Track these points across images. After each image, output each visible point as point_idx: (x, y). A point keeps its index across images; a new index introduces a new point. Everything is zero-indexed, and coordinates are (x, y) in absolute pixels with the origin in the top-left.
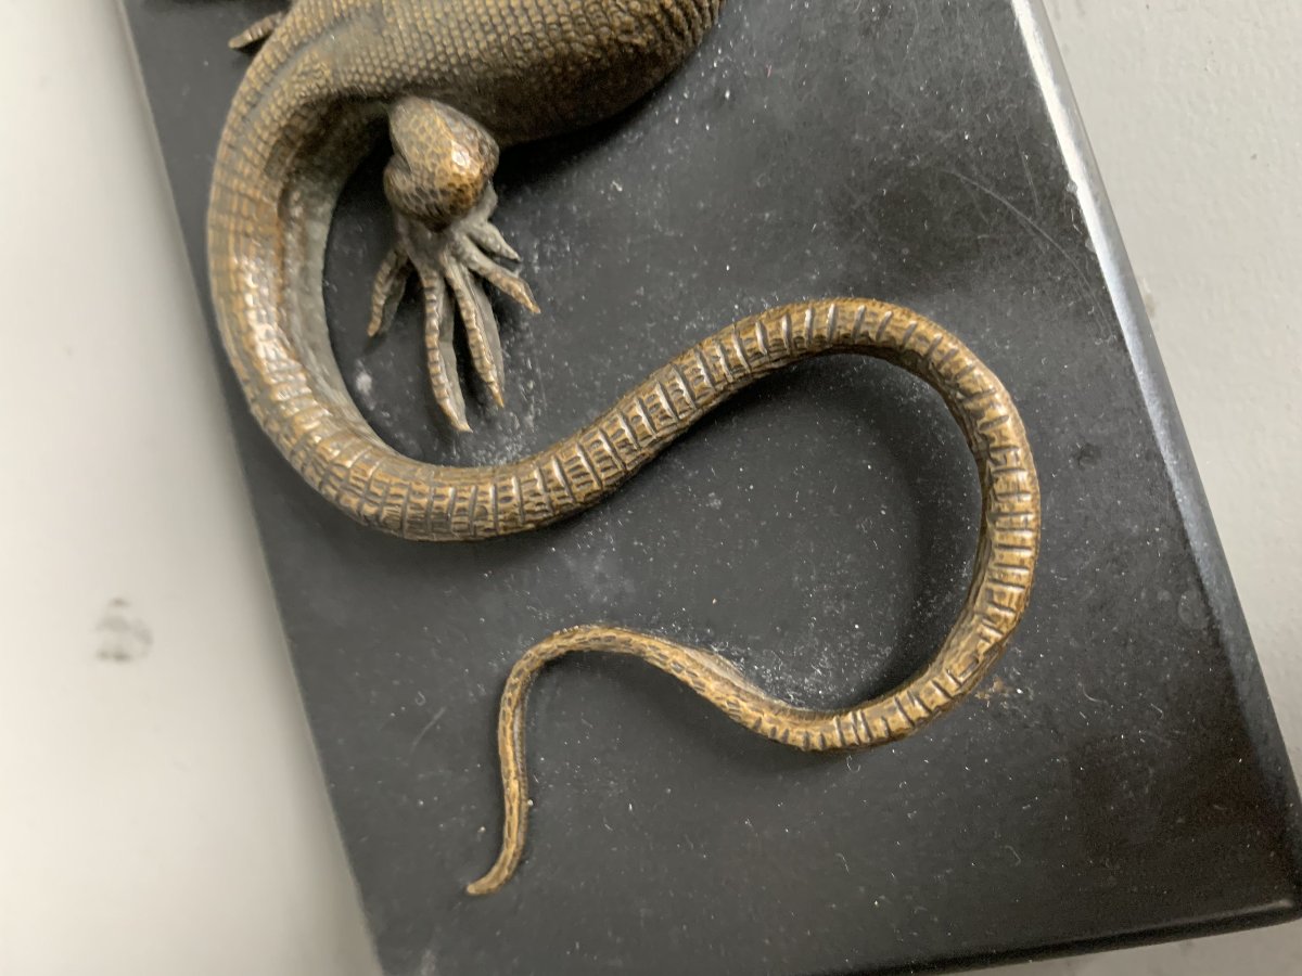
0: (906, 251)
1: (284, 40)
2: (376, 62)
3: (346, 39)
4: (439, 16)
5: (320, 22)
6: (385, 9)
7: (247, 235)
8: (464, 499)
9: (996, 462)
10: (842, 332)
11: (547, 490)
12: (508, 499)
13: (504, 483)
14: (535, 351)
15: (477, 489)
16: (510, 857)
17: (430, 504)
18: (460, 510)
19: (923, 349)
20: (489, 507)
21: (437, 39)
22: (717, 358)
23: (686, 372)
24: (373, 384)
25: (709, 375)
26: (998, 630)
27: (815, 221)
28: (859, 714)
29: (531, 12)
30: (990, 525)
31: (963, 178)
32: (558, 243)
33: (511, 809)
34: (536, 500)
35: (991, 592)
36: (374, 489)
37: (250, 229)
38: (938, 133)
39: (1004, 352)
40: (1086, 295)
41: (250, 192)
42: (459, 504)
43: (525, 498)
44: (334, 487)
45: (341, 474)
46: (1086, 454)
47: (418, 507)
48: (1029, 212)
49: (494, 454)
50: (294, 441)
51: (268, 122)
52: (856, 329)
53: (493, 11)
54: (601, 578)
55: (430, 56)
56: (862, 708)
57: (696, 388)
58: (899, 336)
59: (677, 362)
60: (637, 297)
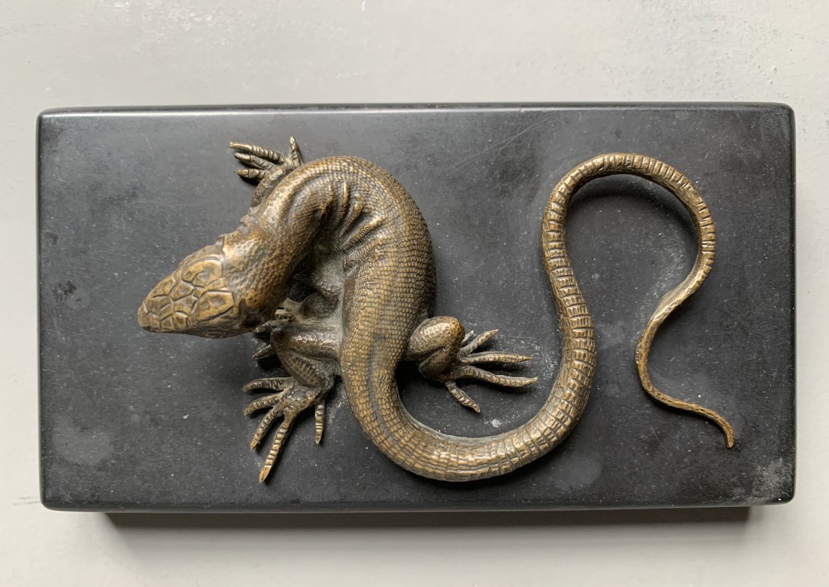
0: (524, 175)
1: (361, 388)
2: (395, 345)
3: (379, 356)
4: (394, 308)
5: (365, 367)
6: (379, 332)
7: (425, 447)
8: (578, 375)
9: (629, 164)
10: (564, 202)
11: (585, 338)
12: (585, 356)
13: (577, 355)
14: (509, 336)
15: (575, 369)
16: (721, 418)
17: (575, 392)
18: (582, 379)
19: (580, 175)
20: (585, 365)
21: (401, 314)
22: (556, 252)
23: (557, 265)
24: (498, 419)
25: (561, 257)
26: (688, 183)
27: (500, 205)
28: (704, 242)
29: (411, 270)
30: (649, 174)
31: (504, 146)
32: (468, 312)
33: (702, 410)
34: (588, 344)
35: (673, 180)
36: (559, 417)
37: (424, 444)
38: (485, 150)
39: (573, 151)
40: (562, 117)
41: (410, 436)
42: (580, 379)
43: (586, 348)
44: (553, 437)
45: (548, 432)
46: (618, 134)
47: (575, 398)
48: (526, 127)
49: (547, 369)
50: (526, 451)
51: (388, 412)
52: (565, 197)
53: (404, 285)
54: (614, 335)
55: (405, 320)
56: (702, 241)
57: (564, 264)
58: (573, 182)
59: (550, 268)
60: (503, 284)
